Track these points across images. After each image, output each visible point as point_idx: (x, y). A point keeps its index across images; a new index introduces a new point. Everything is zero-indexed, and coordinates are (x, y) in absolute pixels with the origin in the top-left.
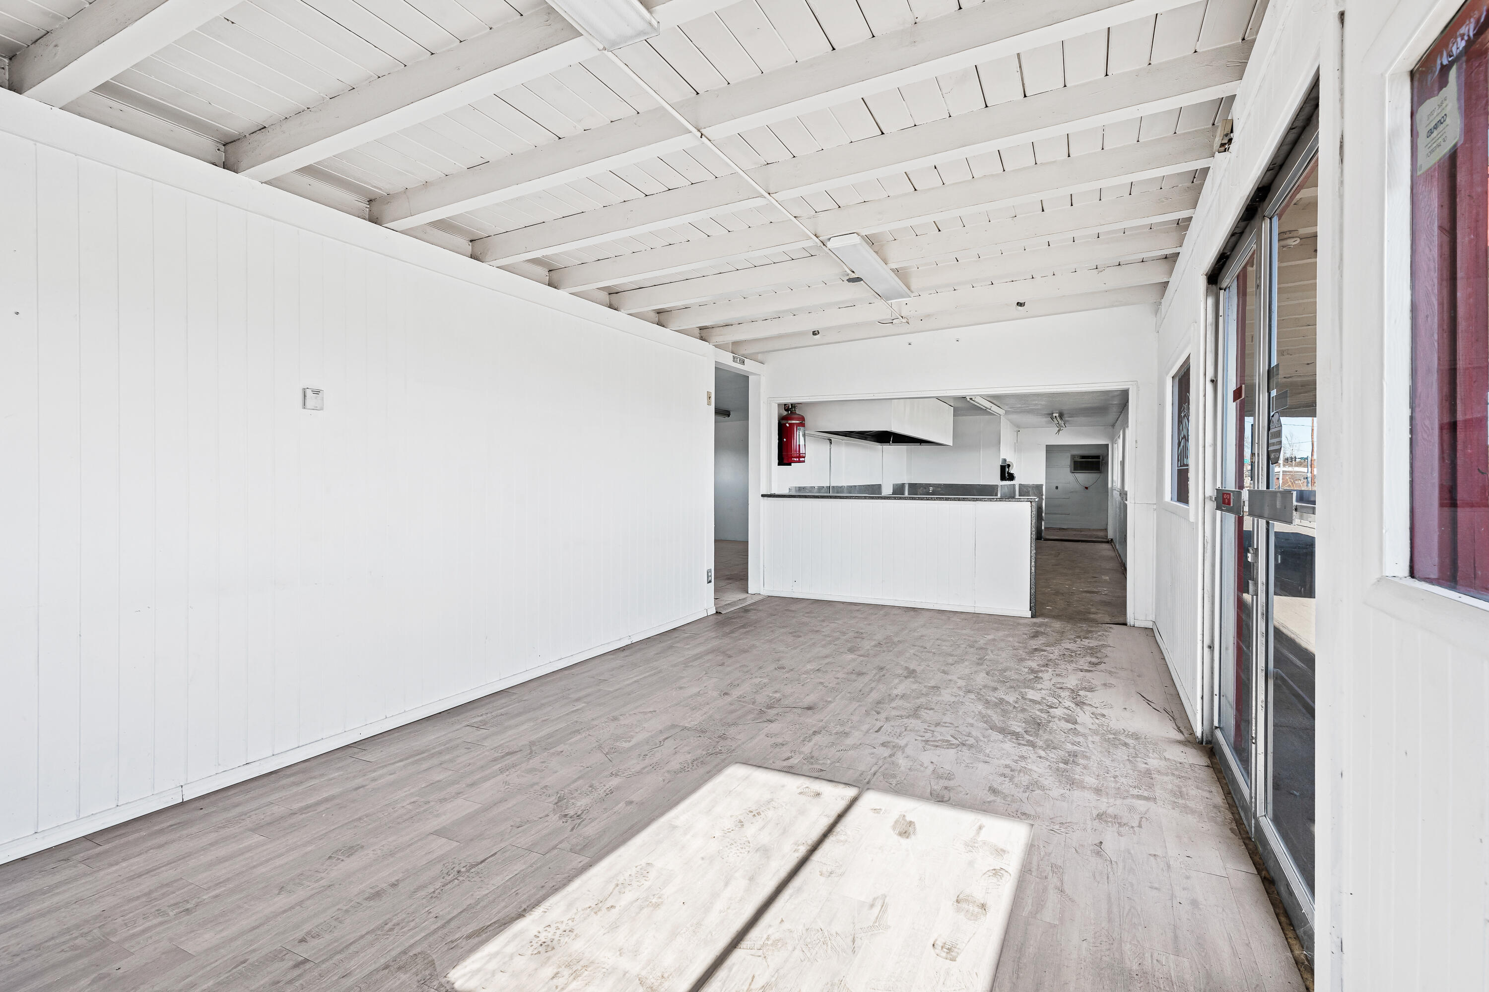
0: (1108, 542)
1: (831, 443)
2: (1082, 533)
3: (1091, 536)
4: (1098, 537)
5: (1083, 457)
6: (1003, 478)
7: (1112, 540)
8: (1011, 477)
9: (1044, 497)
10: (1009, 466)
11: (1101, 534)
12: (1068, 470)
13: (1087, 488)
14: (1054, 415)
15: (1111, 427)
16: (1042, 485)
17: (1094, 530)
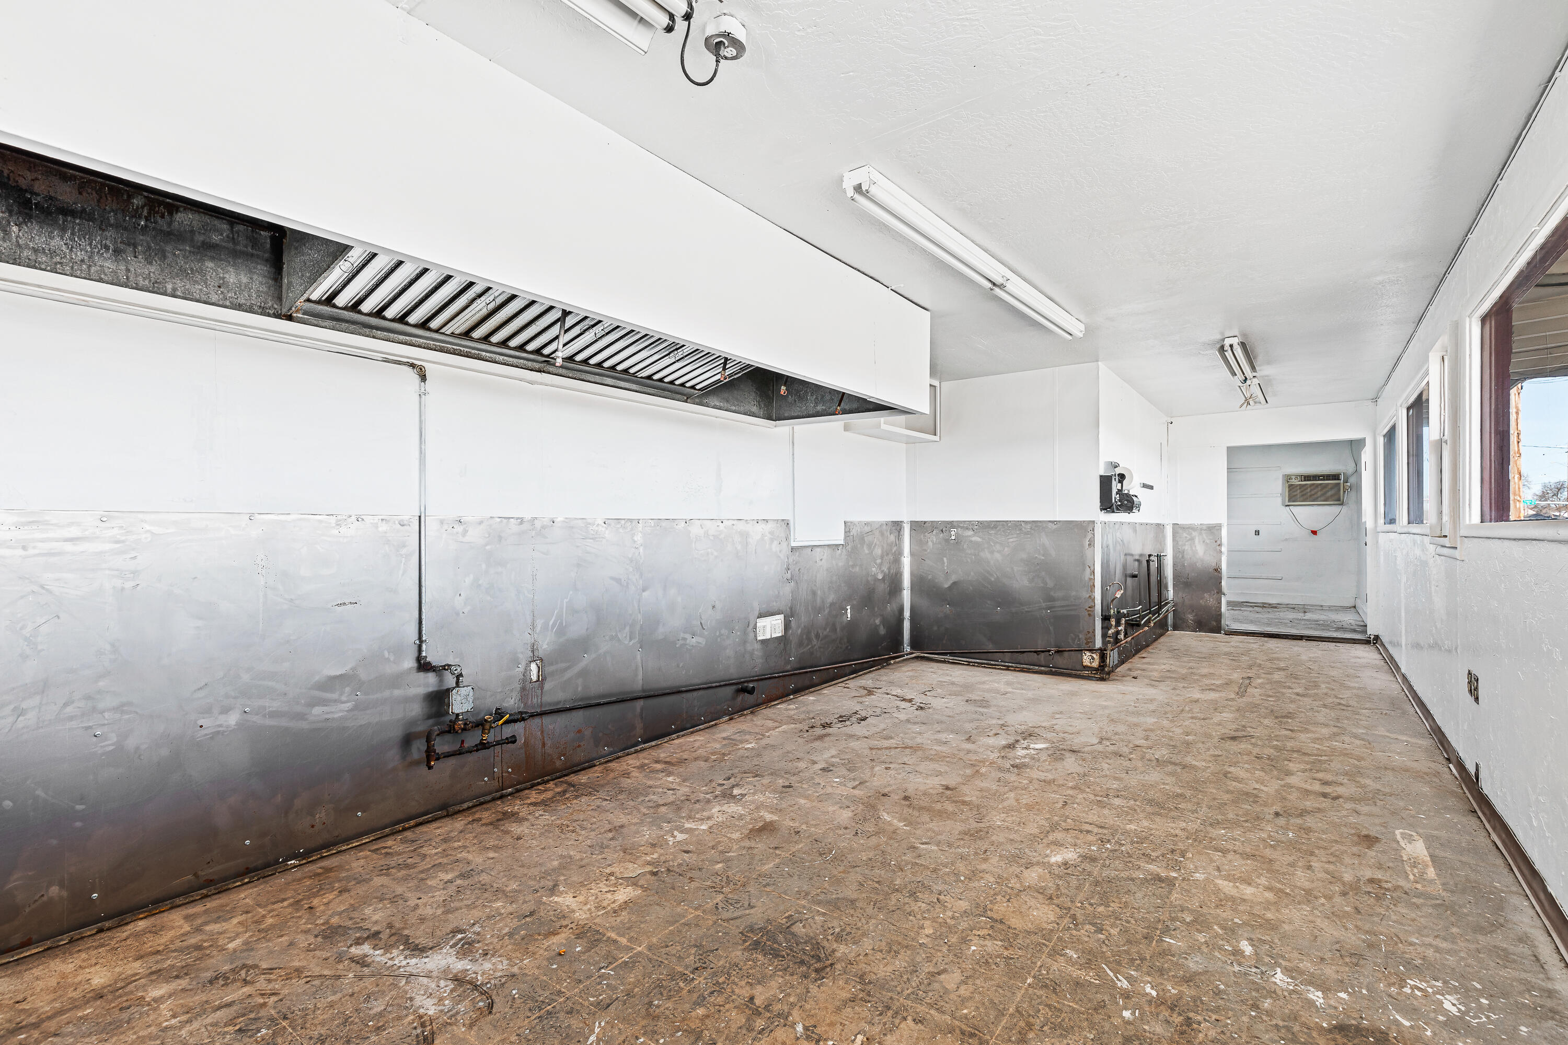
0: (1367, 642)
1: (423, 378)
2: (1309, 616)
3: (1325, 626)
4: (1341, 629)
5: (1307, 478)
6: (1107, 505)
7: (1377, 638)
8: (1128, 504)
9: (1224, 549)
10: (1122, 477)
11: (1348, 619)
12: (1279, 500)
13: (1314, 533)
14: (1227, 342)
15: (1370, 402)
16: (1218, 527)
17: (1331, 609)
